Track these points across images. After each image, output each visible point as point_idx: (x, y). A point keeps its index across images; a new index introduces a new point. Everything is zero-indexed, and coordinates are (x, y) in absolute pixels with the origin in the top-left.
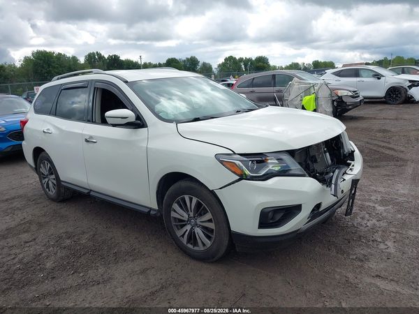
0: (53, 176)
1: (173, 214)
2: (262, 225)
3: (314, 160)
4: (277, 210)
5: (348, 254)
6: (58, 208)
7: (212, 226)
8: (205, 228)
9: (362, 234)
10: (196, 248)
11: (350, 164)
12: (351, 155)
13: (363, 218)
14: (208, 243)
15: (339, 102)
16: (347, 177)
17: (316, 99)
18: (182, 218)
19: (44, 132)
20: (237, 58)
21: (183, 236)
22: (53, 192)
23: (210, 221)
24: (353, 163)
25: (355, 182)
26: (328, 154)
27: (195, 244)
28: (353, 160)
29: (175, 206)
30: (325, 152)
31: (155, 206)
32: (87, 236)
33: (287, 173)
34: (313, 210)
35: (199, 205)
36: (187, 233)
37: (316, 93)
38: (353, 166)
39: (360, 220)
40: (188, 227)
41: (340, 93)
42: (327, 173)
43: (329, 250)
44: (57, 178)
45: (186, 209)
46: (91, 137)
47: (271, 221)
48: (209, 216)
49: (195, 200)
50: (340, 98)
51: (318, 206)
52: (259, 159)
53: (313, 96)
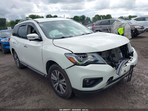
0: (18, 59)
1: (52, 78)
2: (84, 86)
3: (113, 56)
4: (91, 80)
5: (128, 100)
6: (19, 71)
7: (65, 84)
8: (63, 85)
9: (136, 89)
10: (60, 93)
11: (131, 58)
12: (132, 54)
13: (138, 82)
14: (64, 91)
15: (135, 31)
16: (128, 64)
17: (124, 29)
18: (55, 80)
19: (14, 43)
20: (100, 15)
21: (56, 87)
22: (18, 65)
23: (65, 82)
24: (132, 57)
25: (132, 67)
26: (121, 53)
27: (60, 91)
28: (133, 56)
29: (52, 74)
30: (120, 52)
31: (46, 74)
32: (24, 83)
33: (96, 63)
34: (109, 80)
35: (60, 75)
36: (57, 86)
37: (124, 27)
38: (132, 59)
39: (136, 82)
40: (57, 84)
41: (136, 27)
42: (118, 62)
43: (119, 96)
44: (19, 60)
45: (56, 76)
46: (26, 45)
47: (88, 85)
48: (64, 80)
49: (59, 72)
50: (136, 29)
51: (112, 78)
52: (84, 55)
53: (123, 28)
